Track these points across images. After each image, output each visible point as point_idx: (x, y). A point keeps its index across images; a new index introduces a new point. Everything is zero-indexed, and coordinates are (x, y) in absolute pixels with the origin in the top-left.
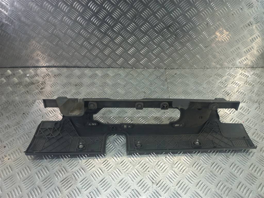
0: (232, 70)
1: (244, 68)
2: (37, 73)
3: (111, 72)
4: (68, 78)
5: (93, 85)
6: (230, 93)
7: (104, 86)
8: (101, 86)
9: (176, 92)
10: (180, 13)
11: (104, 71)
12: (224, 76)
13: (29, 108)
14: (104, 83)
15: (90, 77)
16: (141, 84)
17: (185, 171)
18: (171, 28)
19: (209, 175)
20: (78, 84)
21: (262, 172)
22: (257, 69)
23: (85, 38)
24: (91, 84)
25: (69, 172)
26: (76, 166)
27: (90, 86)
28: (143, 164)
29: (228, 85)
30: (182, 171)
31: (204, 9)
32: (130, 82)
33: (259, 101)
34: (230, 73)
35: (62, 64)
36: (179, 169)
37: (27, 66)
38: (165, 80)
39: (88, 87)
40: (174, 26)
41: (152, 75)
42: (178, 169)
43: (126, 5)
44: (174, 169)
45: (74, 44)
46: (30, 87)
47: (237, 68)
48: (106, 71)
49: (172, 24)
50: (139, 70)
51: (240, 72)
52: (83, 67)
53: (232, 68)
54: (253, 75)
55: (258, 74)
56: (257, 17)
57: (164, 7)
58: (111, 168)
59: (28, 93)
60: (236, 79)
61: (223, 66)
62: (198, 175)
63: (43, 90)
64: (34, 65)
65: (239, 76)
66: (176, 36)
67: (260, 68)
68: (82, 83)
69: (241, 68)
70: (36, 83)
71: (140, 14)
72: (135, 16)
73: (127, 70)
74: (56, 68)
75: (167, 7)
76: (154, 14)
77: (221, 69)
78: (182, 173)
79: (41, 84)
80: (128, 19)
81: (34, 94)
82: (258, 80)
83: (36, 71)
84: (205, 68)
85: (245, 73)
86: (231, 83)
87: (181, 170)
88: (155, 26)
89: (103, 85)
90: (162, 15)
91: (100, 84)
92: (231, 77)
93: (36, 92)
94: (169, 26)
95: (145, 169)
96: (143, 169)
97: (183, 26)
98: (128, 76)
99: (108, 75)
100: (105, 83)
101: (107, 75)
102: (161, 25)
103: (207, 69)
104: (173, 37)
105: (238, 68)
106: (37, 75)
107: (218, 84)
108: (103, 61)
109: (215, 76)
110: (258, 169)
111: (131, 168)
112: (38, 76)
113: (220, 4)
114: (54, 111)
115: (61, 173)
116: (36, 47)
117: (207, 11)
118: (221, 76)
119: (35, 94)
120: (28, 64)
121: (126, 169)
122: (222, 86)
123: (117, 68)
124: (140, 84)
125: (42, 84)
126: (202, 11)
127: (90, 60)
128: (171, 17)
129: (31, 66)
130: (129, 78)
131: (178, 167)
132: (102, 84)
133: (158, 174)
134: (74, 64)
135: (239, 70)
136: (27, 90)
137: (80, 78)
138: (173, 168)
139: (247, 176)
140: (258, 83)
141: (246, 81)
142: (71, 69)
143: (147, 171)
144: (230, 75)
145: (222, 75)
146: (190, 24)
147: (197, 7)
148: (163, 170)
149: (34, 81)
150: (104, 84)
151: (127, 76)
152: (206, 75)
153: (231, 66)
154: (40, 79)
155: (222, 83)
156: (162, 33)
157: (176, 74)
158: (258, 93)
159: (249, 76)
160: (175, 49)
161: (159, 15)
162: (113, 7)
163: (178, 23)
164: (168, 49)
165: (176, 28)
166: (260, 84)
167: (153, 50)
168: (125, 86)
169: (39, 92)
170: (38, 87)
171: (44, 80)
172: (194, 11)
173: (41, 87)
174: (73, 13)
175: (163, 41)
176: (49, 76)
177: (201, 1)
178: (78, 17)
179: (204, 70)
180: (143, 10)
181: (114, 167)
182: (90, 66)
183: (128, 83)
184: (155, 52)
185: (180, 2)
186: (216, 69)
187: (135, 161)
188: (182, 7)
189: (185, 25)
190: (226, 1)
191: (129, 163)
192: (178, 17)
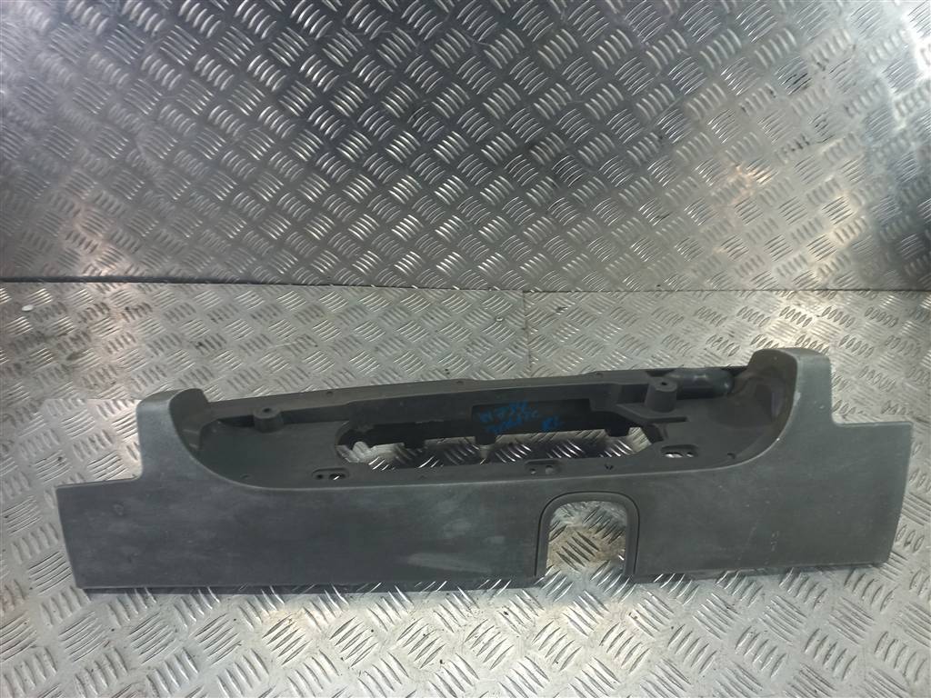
0: (754, 298)
1: (796, 292)
2: (63, 302)
3: (332, 300)
4: (174, 320)
5: (261, 346)
7: (303, 350)
8: (293, 348)
9: (558, 369)
10: (566, 99)
11: (308, 294)
12: (725, 319)
13: (13, 427)
14: (302, 338)
15: (254, 317)
16: (436, 343)
17: (572, 662)
18: (536, 151)
19: (661, 674)
20: (206, 341)
21: (848, 665)
22: (837, 296)
23: (239, 180)
24: (258, 342)
25: (135, 669)
26: (166, 645)
27: (250, 348)
28: (420, 636)
29: (738, 348)
30: (562, 660)
31: (648, 88)
32: (397, 335)
33: (843, 404)
34: (746, 308)
35: (157, 271)
36: (550, 656)
37: (30, 275)
38: (523, 329)
39: (242, 351)
40: (548, 143)
41: (478, 311)
42: (549, 654)
43: (380, 71)
44: (532, 653)
45: (201, 201)
46: (30, 350)
47: (771, 290)
48: (313, 295)
49: (541, 138)
50: (432, 295)
51: (783, 306)
52: (232, 282)
53: (754, 290)
54: (827, 316)
55: (841, 313)
56: (825, 120)
57: (509, 80)
58: (297, 652)
59: (20, 373)
60: (767, 329)
61: (723, 284)
62: (621, 675)
63: (80, 360)
64: (53, 273)
65: (779, 319)
66: (555, 178)
67: (850, 292)
68: (222, 339)
69: (786, 290)
70: (53, 336)
71: (430, 103)
72: (411, 109)
73: (392, 294)
74: (135, 284)
75: (520, 79)
76: (477, 101)
77: (716, 294)
78: (561, 669)
79: (72, 339)
80: (389, 116)
81: (40, 377)
82: (842, 334)
83: (62, 292)
84: (660, 291)
85: (798, 310)
86: (752, 343)
87: (559, 656)
88: (483, 144)
89: (301, 344)
90: (503, 108)
91: (287, 341)
92: (752, 322)
93: (48, 369)
94: (532, 145)
95: (426, 656)
96: (419, 656)
97: (579, 145)
98: (392, 313)
99: (319, 312)
100: (309, 338)
101: (315, 311)
102: (502, 143)
103: (667, 295)
104: (547, 181)
105: (775, 292)
106: (60, 307)
107: (707, 346)
108: (304, 262)
109: (696, 318)
110: (835, 653)
111: (374, 649)
112: (66, 310)
113: (698, 72)
114: (109, 439)
115: (105, 675)
116: (61, 209)
117: (657, 96)
118: (716, 319)
119: (47, 374)
120: (32, 270)
121: (355, 656)
122: (719, 353)
123: (354, 285)
124: (432, 344)
125: (76, 340)
126: (641, 94)
127: (259, 257)
128: (536, 113)
129: (44, 275)
130: (394, 321)
131: (547, 648)
132: (295, 343)
133: (473, 672)
134: (200, 271)
135: (780, 299)
136: (17, 360)
137: (216, 318)
138: (529, 651)
139: (794, 678)
140: (841, 344)
141: (803, 337)
142: (187, 289)
143: (435, 660)
144: (747, 314)
145: (720, 316)
146: (601, 138)
147: (624, 80)
148: (494, 658)
149: (47, 329)
150: (301, 341)
151: (388, 316)
152: (663, 315)
153: (749, 285)
154: (67, 322)
155: (719, 341)
156: (509, 169)
157: (560, 309)
158: (842, 379)
159: (810, 319)
160: (556, 222)
161: (494, 105)
162: (333, 75)
163: (561, 134)
164: (529, 224)
165: (555, 150)
166: (847, 347)
167: (480, 226)
168: (377, 349)
169: (60, 368)
170: (60, 352)
171: (86, 325)
172: (612, 94)
173: (69, 352)
174: (193, 92)
175: (513, 194)
176: (106, 312)
177: (636, 62)
178: (211, 107)
179: (657, 296)
180: (440, 89)
181: (309, 648)
182: (257, 276)
183: (391, 339)
184: (485, 231)
185: (565, 63)
186: (698, 293)
187: (392, 625)
188: (572, 80)
189: (585, 141)
190: (718, 65)
191: (368, 632)
192: (559, 114)
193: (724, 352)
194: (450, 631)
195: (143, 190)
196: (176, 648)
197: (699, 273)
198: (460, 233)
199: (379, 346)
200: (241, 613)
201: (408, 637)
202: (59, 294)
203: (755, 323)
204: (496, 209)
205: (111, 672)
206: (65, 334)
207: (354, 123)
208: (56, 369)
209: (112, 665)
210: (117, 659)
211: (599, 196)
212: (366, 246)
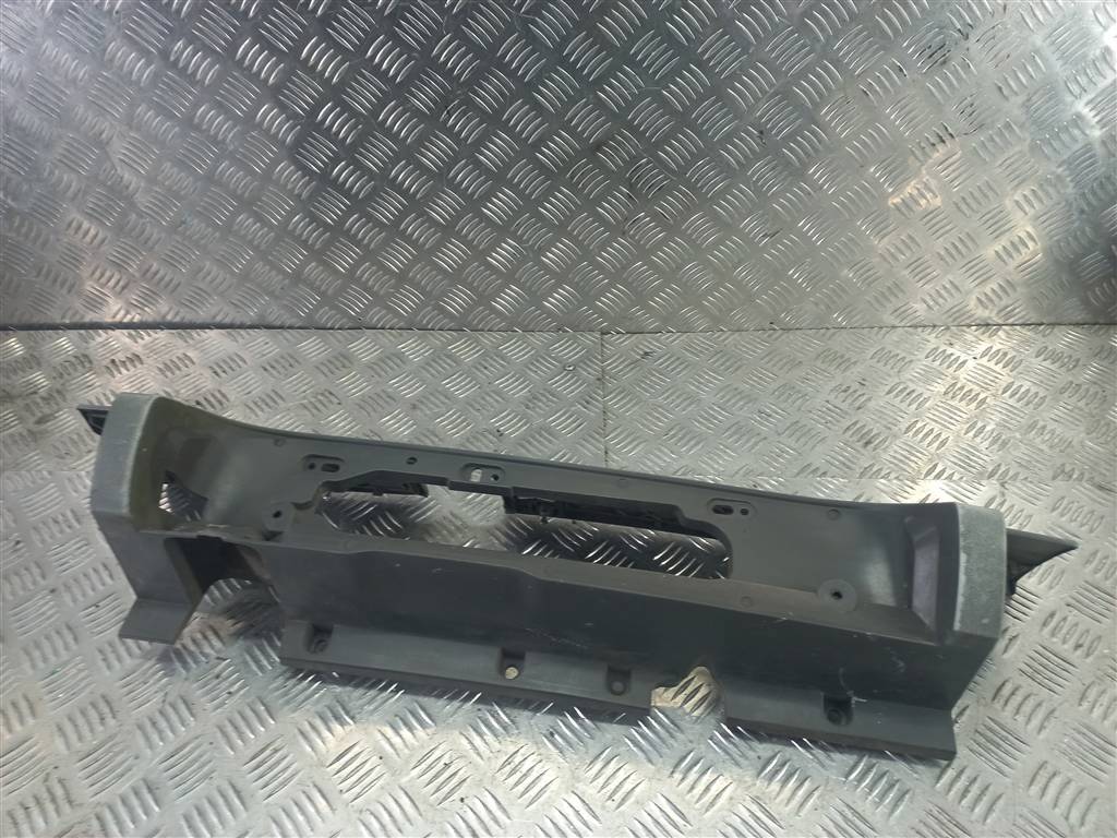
0: (894, 336)
1: (948, 328)
2: (35, 353)
3: (364, 348)
4: (169, 374)
5: (272, 404)
6: (878, 434)
7: (322, 408)
8: (310, 406)
9: (641, 430)
10: (638, 87)
11: (334, 341)
12: (855, 363)
14: (322, 394)
15: (265, 369)
16: (488, 398)
17: (632, 799)
18: (605, 153)
19: (746, 815)
20: (206, 399)
21: (992, 806)
22: (1000, 333)
23: (239, 198)
24: (268, 400)
25: (81, 805)
26: (122, 775)
27: (258, 406)
28: (441, 765)
29: (869, 399)
30: (618, 797)
31: (741, 69)
32: (440, 389)
33: (1003, 468)
34: (883, 349)
35: (150, 314)
36: (605, 790)
38: (599, 379)
39: (248, 411)
40: (619, 143)
41: (544, 358)
42: (603, 788)
43: (400, 55)
44: (581, 787)
45: (196, 224)
47: (916, 327)
48: (340, 342)
49: (609, 136)
50: (487, 340)
51: (931, 346)
52: (242, 326)
53: (894, 327)
54: (987, 358)
55: (1005, 354)
56: (972, 105)
57: (564, 62)
58: (283, 784)
60: (908, 376)
61: (855, 319)
62: (694, 816)
63: (49, 424)
64: (26, 319)
65: (924, 362)
66: (631, 187)
67: (1018, 327)
68: (224, 396)
69: (934, 326)
70: (20, 396)
71: (465, 94)
72: (443, 102)
73: (437, 339)
74: (125, 331)
75: (577, 61)
76: (525, 90)
77: (844, 333)
78: (618, 807)
79: (43, 399)
80: (417, 112)
82: (1005, 380)
83: (36, 342)
84: (774, 330)
85: (949, 352)
86: (888, 393)
87: (615, 792)
88: (536, 146)
89: (320, 401)
90: (559, 98)
91: (304, 398)
92: (889, 367)
93: (11, 435)
94: (598, 146)
95: (446, 789)
96: (438, 790)
97: (659, 145)
98: (436, 362)
99: (346, 362)
100: (331, 393)
101: (344, 360)
102: (560, 144)
103: (782, 334)
104: (620, 192)
105: (920, 329)
106: (32, 361)
107: (829, 398)
108: (328, 300)
109: (819, 363)
110: (975, 790)
111: (381, 782)
112: (39, 364)
113: (803, 46)
114: (78, 520)
115: (43, 812)
117: (752, 79)
118: (843, 362)
119: (9, 441)
121: (357, 790)
122: (844, 406)
123: (390, 328)
124: (483, 398)
125: (47, 399)
126: (734, 77)
127: (271, 294)
128: (600, 104)
129: (15, 321)
130: (438, 372)
131: (601, 781)
132: (313, 400)
133: (504, 811)
134: (203, 315)
135: (927, 337)
137: (219, 371)
138: (577, 785)
139: (921, 821)
140: (1003, 393)
141: (955, 384)
143: (456, 796)
144: (884, 356)
145: (849, 359)
146: (685, 135)
147: (709, 60)
148: (533, 793)
149: (14, 387)
150: (320, 397)
151: (431, 366)
152: (776, 359)
153: (889, 319)
154: (40, 379)
155: (845, 391)
156: (572, 178)
157: (646, 354)
158: (1003, 437)
159: (964, 362)
160: (637, 245)
161: (547, 96)
162: (342, 62)
163: (634, 130)
164: (603, 247)
165: (628, 153)
166: (1011, 397)
167: (542, 251)
168: (414, 407)
169: (25, 433)
170: (28, 414)
171: (62, 381)
172: (695, 78)
173: (40, 415)
174: (172, 89)
175: (580, 210)
176: (87, 365)
177: (722, 35)
178: (196, 106)
179: (770, 336)
180: (478, 76)
181: (300, 779)
182: (271, 319)
183: (431, 394)
184: (549, 258)
185: (633, 39)
186: (823, 331)
187: (406, 751)
188: (643, 60)
189: (666, 140)
190: (829, 36)
191: (375, 759)
192: (630, 106)
193: (851, 404)
194: (478, 759)
195: (124, 214)
196: (133, 779)
197: (823, 307)
198: (518, 261)
199: (417, 403)
200: (219, 735)
201: (424, 766)
202: (32, 344)
203: (892, 368)
204: (561, 230)
205: (50, 807)
206: (35, 393)
207: (373, 121)
208: (21, 434)
209: (53, 800)
210: (59, 792)
211: (689, 210)
212: (402, 278)
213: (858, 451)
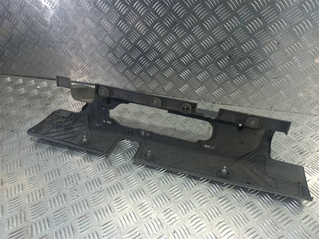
2: (50, 86)
6: (305, 151)
10: (238, 24)
12: (300, 125)
13: (21, 125)
14: (124, 109)
16: (173, 118)
18: (223, 45)
23: (110, 48)
26: (41, 215)
29: (304, 138)
31: (275, 21)
32: (159, 113)
34: (311, 122)
37: (43, 77)
40: (229, 42)
43: (163, 8)
45: (97, 55)
46: (35, 100)
49: (225, 39)
53: (315, 115)
57: (214, 14)
58: (86, 229)
59: (29, 108)
61: (301, 110)
63: (48, 106)
64: (49, 77)
66: (230, 57)
70: (43, 97)
71: (181, 22)
72: (173, 24)
75: (219, 14)
76: (200, 23)
77: (297, 115)
79: (48, 99)
80: (165, 27)
81: (35, 110)
83: (51, 83)
84: (272, 110)
86: (311, 137)
88: (201, 41)
90: (211, 26)
91: (119, 109)
92: (312, 128)
93: (38, 108)
94: (221, 43)
97: (242, 44)
100: (126, 109)
102: (209, 40)
103: (274, 112)
104: (226, 58)
106: (48, 88)
108: (131, 82)
111: (117, 236)
112: (50, 89)
113: (300, 14)
115: (17, 221)
117: (278, 24)
120: (43, 75)
122: (294, 139)
124: (171, 118)
125: (50, 99)
126: (272, 23)
127: (115, 78)
128: (224, 29)
129: (47, 77)
132: (121, 110)
136: (30, 103)
144: (310, 124)
145: (297, 124)
146: (252, 41)
147: (264, 17)
149: (42, 95)
153: (313, 112)
154: (49, 93)
155: (295, 134)
156: (211, 52)
160: (229, 76)
161: (207, 25)
162: (145, 9)
163: (234, 38)
164: (217, 75)
165: (231, 45)
167: (197, 74)
168: (150, 117)
169: (42, 108)
170: (44, 103)
171: (54, 95)
172: (258, 22)
173: (46, 103)
174: (95, 14)
175: (212, 62)
176: (62, 91)
177: (271, 8)
178: (102, 19)
179: (270, 112)
180: (186, 16)
181: (91, 229)
183: (156, 114)
184: (199, 77)
185: (238, 8)
186: (289, 113)
187: (126, 227)
188: (241, 15)
189: (244, 42)
190: (310, 11)
191: (116, 228)
192: (234, 30)
193: (297, 139)
194: (149, 235)
195: (78, 49)
196: (44, 216)
197: (290, 105)
198: (190, 76)
200: (71, 208)
201: (130, 234)
202: (49, 84)
203: (313, 129)
204: (205, 68)
205: (19, 220)
206: (47, 97)
207: (152, 28)
208: (40, 108)
209: (21, 218)
210: (23, 216)
211: (249, 67)
212: (153, 77)
213: (298, 156)
